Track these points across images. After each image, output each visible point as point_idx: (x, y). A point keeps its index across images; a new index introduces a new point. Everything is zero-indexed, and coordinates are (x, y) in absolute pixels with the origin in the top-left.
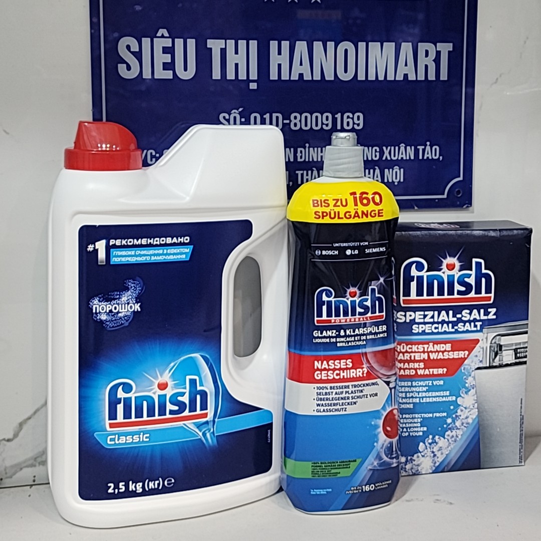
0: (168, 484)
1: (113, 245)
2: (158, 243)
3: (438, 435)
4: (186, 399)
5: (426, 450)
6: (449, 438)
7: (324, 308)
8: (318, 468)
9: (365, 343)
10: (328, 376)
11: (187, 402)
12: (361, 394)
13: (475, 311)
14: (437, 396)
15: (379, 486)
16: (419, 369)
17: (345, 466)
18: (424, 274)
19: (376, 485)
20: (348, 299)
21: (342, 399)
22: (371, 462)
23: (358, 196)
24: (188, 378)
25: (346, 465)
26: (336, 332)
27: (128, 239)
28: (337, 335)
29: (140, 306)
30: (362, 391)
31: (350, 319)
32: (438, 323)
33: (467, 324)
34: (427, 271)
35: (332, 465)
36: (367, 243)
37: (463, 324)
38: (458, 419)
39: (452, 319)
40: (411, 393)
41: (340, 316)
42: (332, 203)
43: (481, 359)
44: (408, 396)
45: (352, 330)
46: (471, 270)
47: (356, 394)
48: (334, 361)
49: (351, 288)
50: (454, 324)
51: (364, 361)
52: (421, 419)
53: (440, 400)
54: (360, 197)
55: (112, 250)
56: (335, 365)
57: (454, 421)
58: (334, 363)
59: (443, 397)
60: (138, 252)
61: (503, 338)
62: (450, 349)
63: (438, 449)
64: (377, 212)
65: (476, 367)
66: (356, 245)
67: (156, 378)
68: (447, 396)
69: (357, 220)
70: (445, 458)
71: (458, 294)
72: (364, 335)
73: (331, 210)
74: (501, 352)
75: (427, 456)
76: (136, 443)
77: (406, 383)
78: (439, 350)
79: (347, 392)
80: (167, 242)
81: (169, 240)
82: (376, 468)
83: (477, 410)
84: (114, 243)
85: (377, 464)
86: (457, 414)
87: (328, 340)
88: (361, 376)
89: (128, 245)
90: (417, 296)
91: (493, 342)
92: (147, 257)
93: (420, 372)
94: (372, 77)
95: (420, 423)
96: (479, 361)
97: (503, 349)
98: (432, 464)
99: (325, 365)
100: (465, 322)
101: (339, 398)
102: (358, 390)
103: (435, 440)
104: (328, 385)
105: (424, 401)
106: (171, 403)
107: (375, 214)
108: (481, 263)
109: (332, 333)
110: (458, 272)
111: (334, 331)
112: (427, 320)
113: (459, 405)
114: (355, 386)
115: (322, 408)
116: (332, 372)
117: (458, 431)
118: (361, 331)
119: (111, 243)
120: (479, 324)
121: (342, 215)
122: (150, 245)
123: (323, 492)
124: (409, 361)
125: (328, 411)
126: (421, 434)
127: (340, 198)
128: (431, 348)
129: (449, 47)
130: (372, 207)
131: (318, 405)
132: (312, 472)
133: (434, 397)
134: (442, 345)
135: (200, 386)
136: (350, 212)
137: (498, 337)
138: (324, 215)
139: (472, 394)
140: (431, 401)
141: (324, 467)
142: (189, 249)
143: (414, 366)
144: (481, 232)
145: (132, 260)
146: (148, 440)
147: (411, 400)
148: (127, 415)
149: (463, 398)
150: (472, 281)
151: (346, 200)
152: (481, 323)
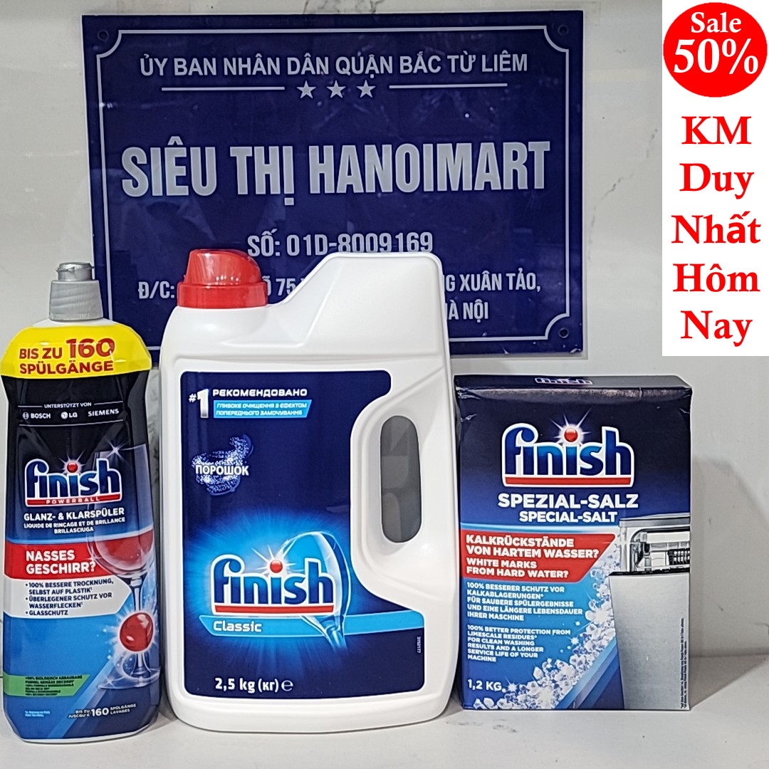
0: (286, 688)
1: (216, 396)
2: (269, 395)
3: (560, 660)
4: (305, 586)
5: (544, 678)
6: (576, 664)
7: (37, 485)
8: (33, 684)
9: (92, 529)
10: (43, 570)
11: (307, 590)
12: (88, 594)
13: (607, 497)
14: (556, 607)
15: (115, 710)
16: (531, 569)
17: (66, 684)
18: (534, 444)
19: (111, 709)
20: (66, 474)
21: (61, 599)
22: (104, 680)
23: (77, 344)
24: (307, 560)
25: (68, 682)
26: (53, 515)
27: (233, 389)
28: (53, 519)
29: (248, 470)
30: (88, 590)
31: (71, 500)
32: (554, 510)
33: (596, 514)
34: (538, 441)
35: (50, 681)
36: (89, 404)
37: (590, 513)
38: (587, 639)
39: (573, 506)
40: (520, 601)
41: (56, 496)
42: (41, 353)
43: (618, 561)
44: (516, 604)
45: (74, 513)
46: (601, 442)
47: (81, 594)
48: (51, 552)
49: (69, 460)
50: (578, 513)
51: (92, 552)
52: (536, 637)
53: (561, 613)
54: (80, 346)
55: (215, 401)
56: (52, 557)
57: (581, 642)
58: (50, 555)
59: (564, 608)
60: (245, 406)
61: (649, 534)
62: (572, 546)
63: (561, 677)
64: (103, 364)
65: (611, 572)
66: (74, 406)
67: (268, 557)
68: (571, 608)
69: (73, 375)
70: (571, 691)
71: (581, 473)
72: (90, 519)
73: (39, 362)
74: (648, 554)
75: (546, 686)
76: (246, 633)
77: (513, 586)
78: (556, 546)
79: (67, 591)
80: (280, 395)
81: (282, 393)
82: (110, 688)
83: (614, 630)
84: (217, 393)
85: (113, 682)
86: (585, 633)
87: (42, 526)
88: (88, 571)
89: (233, 396)
90: (525, 473)
91: (635, 539)
92: (256, 412)
93: (531, 574)
94: (442, 187)
95: (534, 641)
96: (615, 564)
97: (651, 549)
98: (554, 698)
99: (39, 556)
100: (593, 511)
101: (57, 598)
102: (83, 589)
103: (556, 666)
104: (44, 582)
105: (539, 612)
106: (287, 589)
107: (101, 367)
108: (614, 433)
109: (48, 516)
110: (581, 444)
111: (50, 515)
112: (539, 505)
113: (589, 622)
114: (79, 584)
115: (36, 610)
116: (48, 565)
117: (587, 655)
118: (87, 514)
119: (214, 394)
120: (613, 514)
121: (53, 369)
122: (260, 398)
123: (39, 714)
124: (516, 559)
125: (43, 614)
126: (536, 655)
127: (52, 347)
128: (545, 543)
129: (546, 146)
130: (96, 358)
131: (32, 606)
132: (26, 689)
133: (553, 608)
134: (561, 540)
135: (322, 572)
136: (63, 365)
137: (642, 533)
138: (31, 368)
139: (607, 608)
140: (548, 613)
141: (40, 684)
142: (306, 404)
143: (523, 566)
144: (615, 391)
145: (239, 414)
146: (260, 630)
147: (520, 610)
148: (235, 598)
149: (593, 611)
150: (601, 456)
151: (61, 350)
152: (616, 513)
